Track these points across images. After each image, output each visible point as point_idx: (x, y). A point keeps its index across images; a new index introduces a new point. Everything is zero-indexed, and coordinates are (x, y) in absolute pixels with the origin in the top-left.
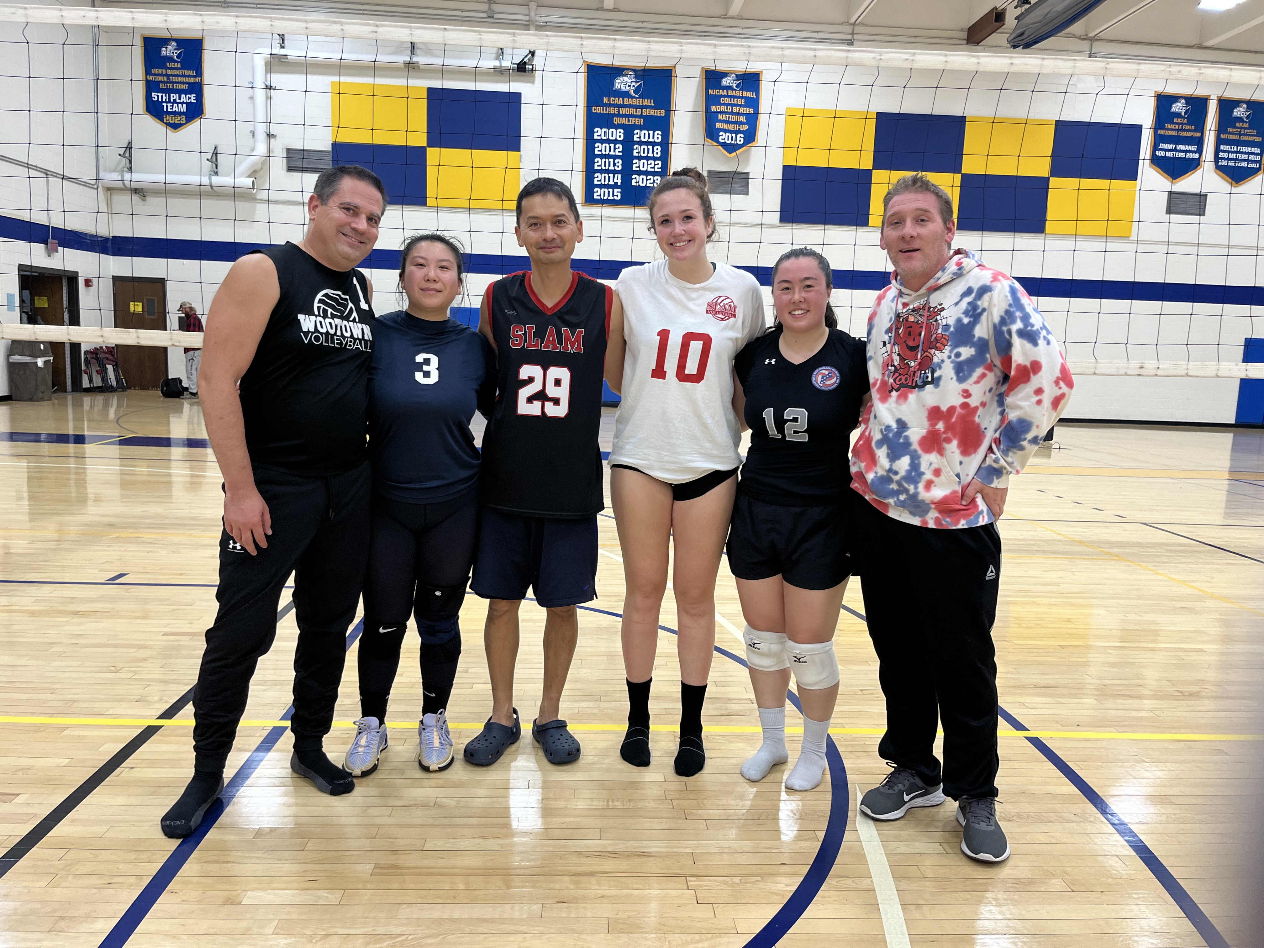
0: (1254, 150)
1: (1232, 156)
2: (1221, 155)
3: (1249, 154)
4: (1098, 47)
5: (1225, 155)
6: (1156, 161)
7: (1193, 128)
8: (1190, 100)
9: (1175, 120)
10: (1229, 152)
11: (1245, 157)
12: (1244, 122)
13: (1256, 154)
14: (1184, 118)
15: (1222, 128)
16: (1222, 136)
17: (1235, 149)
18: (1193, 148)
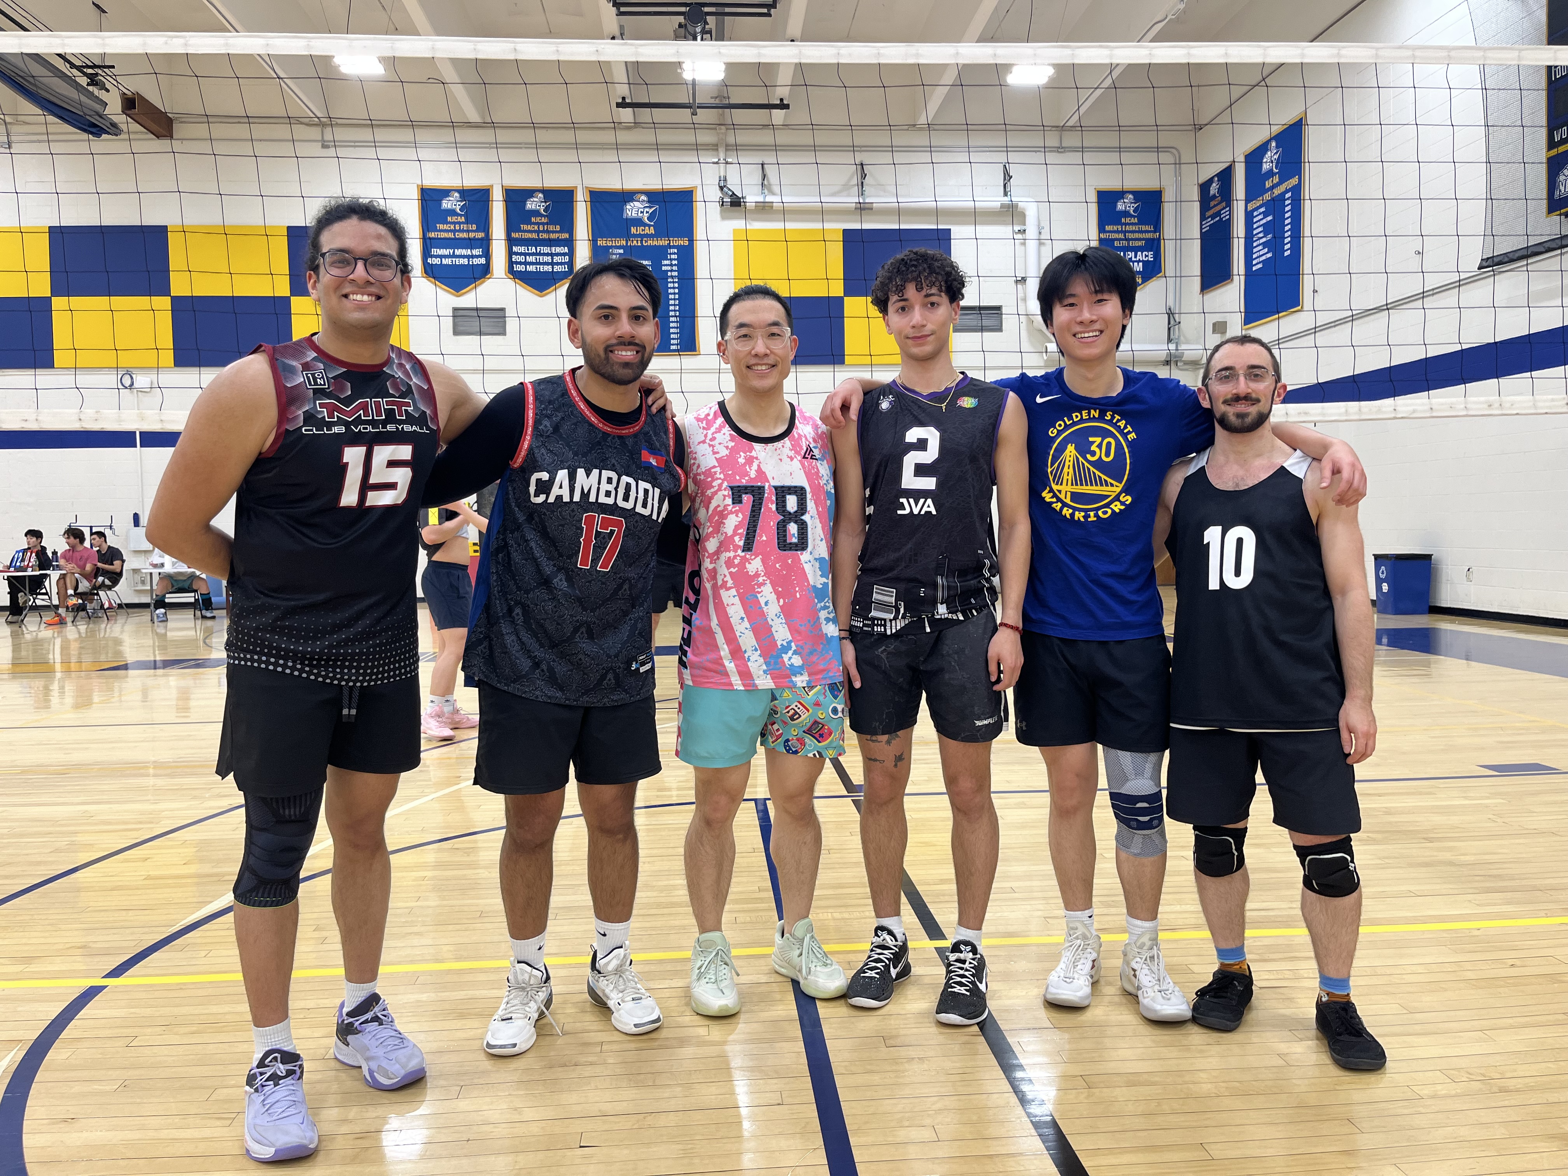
0: (559, 250)
1: (530, 259)
2: (514, 258)
3: (552, 255)
4: (333, 134)
5: (521, 259)
6: (430, 271)
7: (474, 227)
8: (465, 193)
9: (449, 219)
10: (525, 254)
11: (548, 259)
12: (542, 216)
13: (564, 254)
14: (461, 216)
15: (511, 226)
16: (515, 235)
17: (534, 250)
18: (476, 252)
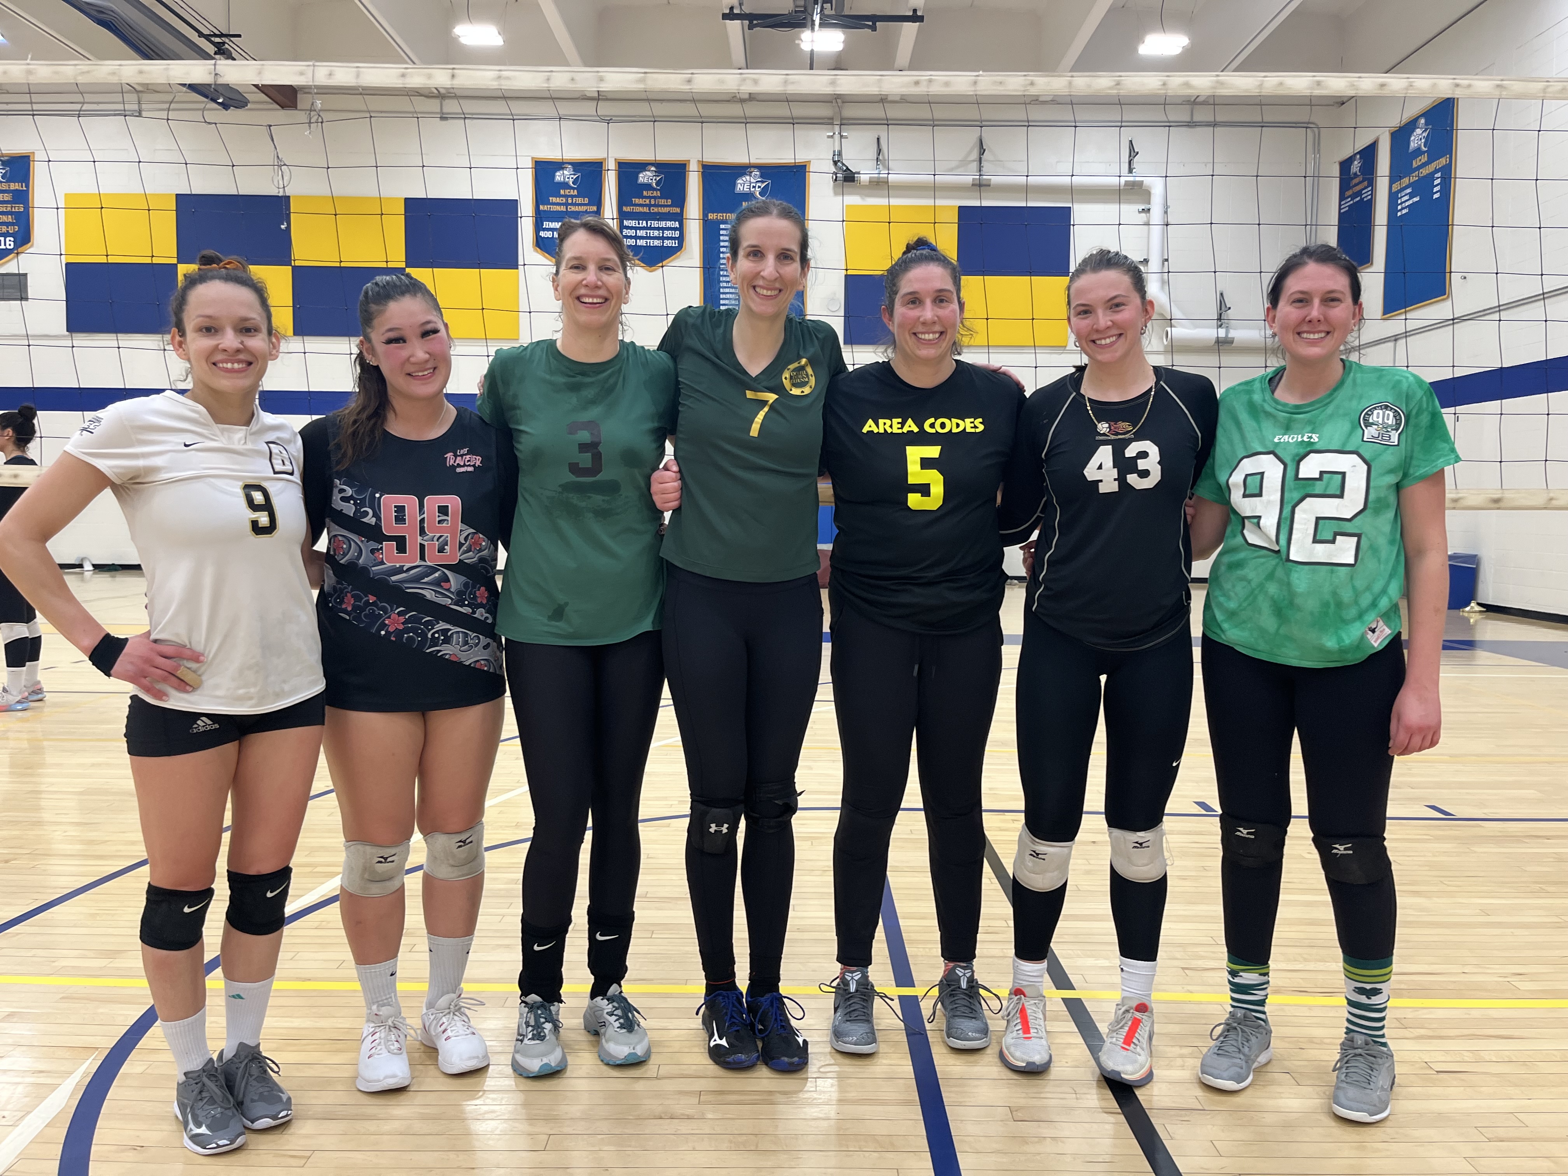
0: (669, 224)
1: (640, 233)
3: (663, 229)
4: (451, 106)
5: (632, 233)
6: (541, 244)
7: (586, 199)
8: (578, 166)
9: (562, 192)
10: (636, 228)
11: (659, 233)
12: (654, 189)
13: (675, 229)
14: (574, 189)
15: (623, 199)
16: (626, 209)
17: (644, 224)
